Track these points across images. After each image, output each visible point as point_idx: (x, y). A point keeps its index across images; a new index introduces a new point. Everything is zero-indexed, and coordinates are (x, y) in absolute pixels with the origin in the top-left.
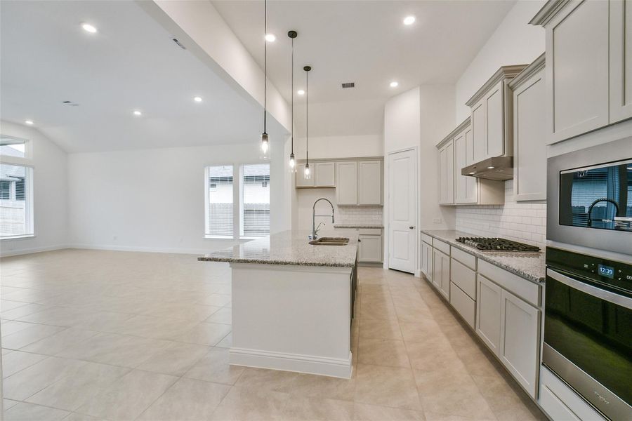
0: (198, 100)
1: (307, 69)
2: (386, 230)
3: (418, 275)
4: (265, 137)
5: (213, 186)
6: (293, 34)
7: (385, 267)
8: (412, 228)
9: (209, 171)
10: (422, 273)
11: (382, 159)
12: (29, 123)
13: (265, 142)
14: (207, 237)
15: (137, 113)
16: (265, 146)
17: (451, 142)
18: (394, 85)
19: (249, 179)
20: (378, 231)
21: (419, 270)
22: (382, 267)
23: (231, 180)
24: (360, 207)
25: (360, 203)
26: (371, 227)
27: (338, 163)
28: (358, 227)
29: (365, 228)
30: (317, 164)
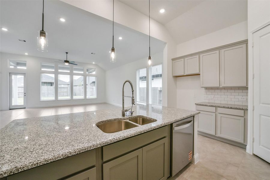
2: (249, 111)
9: (139, 72)
11: (246, 42)
12: (94, 63)
20: (241, 113)
24: (225, 88)
25: (223, 85)
26: (231, 108)
27: (201, 55)
28: (216, 107)
29: (224, 107)
30: (186, 59)
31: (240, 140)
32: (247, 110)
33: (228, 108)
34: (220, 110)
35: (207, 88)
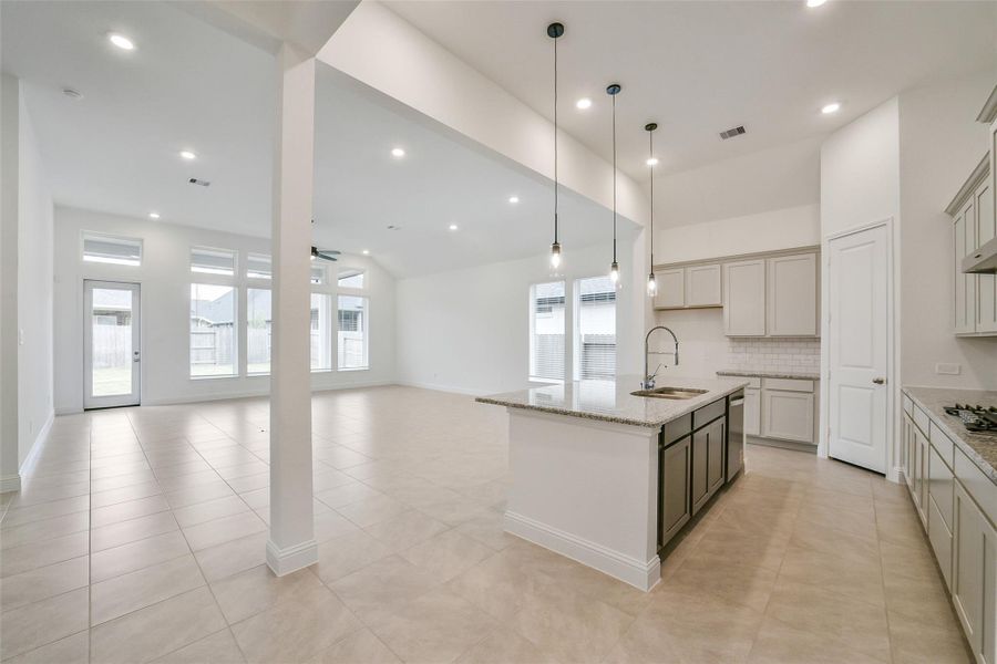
0: (514, 200)
1: (651, 127)
2: (823, 382)
3: (893, 476)
4: (556, 247)
5: (540, 310)
6: (614, 89)
7: (822, 453)
8: (880, 382)
9: (535, 291)
10: (902, 476)
11: (816, 250)
12: (366, 252)
13: (556, 255)
14: (531, 379)
15: (453, 227)
16: (556, 260)
17: (970, 201)
18: (831, 109)
19: (587, 299)
20: (808, 385)
21: (897, 469)
22: (816, 453)
23: (561, 301)
24: (773, 339)
25: (772, 332)
26: (791, 378)
27: (726, 266)
28: (762, 377)
29: (777, 377)
30: (689, 270)
31: (807, 438)
32: (819, 379)
33: (785, 377)
34: (769, 383)
35: (733, 339)
